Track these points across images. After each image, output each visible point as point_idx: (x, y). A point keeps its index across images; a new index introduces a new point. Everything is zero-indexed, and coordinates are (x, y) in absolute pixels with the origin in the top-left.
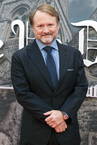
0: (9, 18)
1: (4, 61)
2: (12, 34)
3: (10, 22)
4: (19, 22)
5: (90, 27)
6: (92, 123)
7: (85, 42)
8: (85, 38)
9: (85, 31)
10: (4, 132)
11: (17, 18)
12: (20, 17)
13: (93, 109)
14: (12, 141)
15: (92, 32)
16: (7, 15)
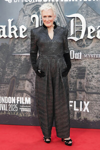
0: (30, 13)
1: (27, 39)
2: (32, 23)
3: (30, 16)
4: (36, 16)
5: (77, 18)
6: (79, 74)
7: (74, 27)
8: (74, 24)
9: (74, 20)
10: (28, 80)
11: (34, 14)
12: (36, 13)
13: (79, 66)
14: (33, 85)
15: (78, 21)
16: (28, 12)
